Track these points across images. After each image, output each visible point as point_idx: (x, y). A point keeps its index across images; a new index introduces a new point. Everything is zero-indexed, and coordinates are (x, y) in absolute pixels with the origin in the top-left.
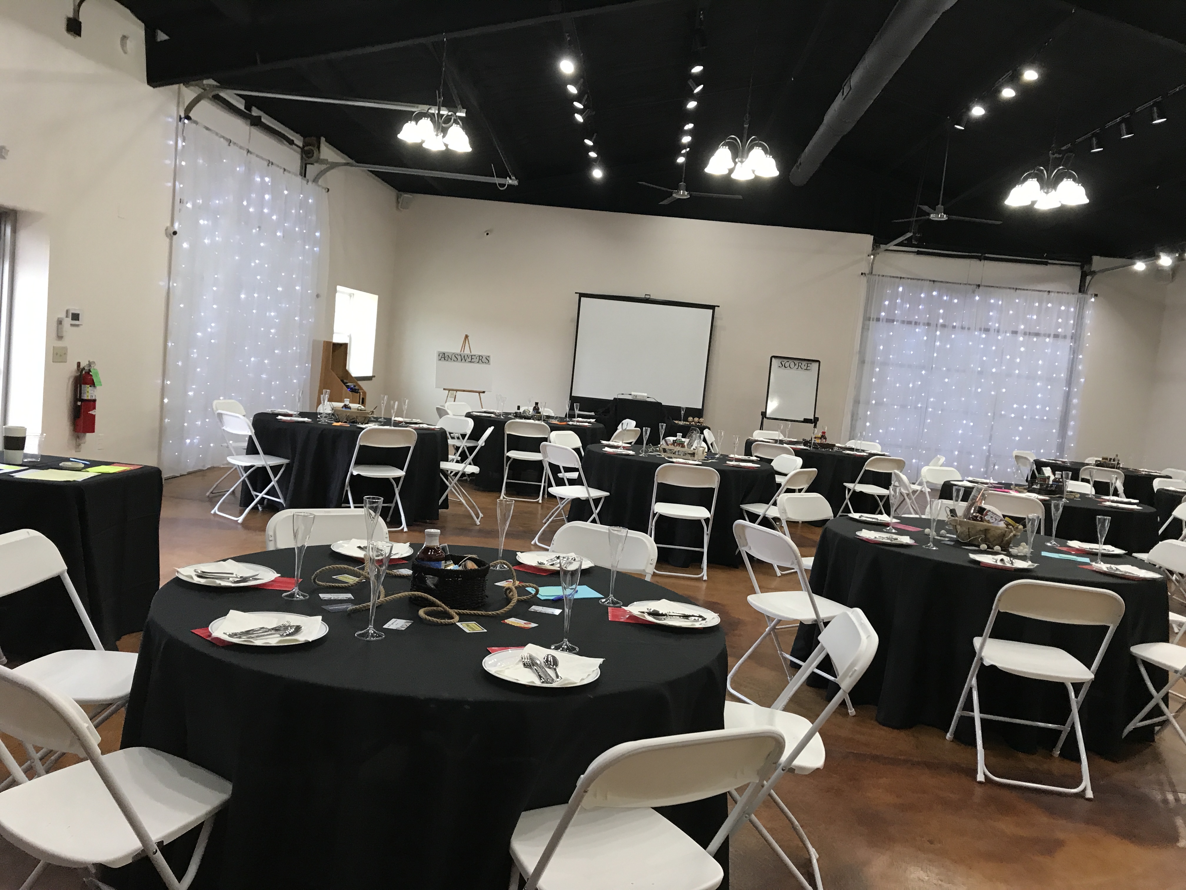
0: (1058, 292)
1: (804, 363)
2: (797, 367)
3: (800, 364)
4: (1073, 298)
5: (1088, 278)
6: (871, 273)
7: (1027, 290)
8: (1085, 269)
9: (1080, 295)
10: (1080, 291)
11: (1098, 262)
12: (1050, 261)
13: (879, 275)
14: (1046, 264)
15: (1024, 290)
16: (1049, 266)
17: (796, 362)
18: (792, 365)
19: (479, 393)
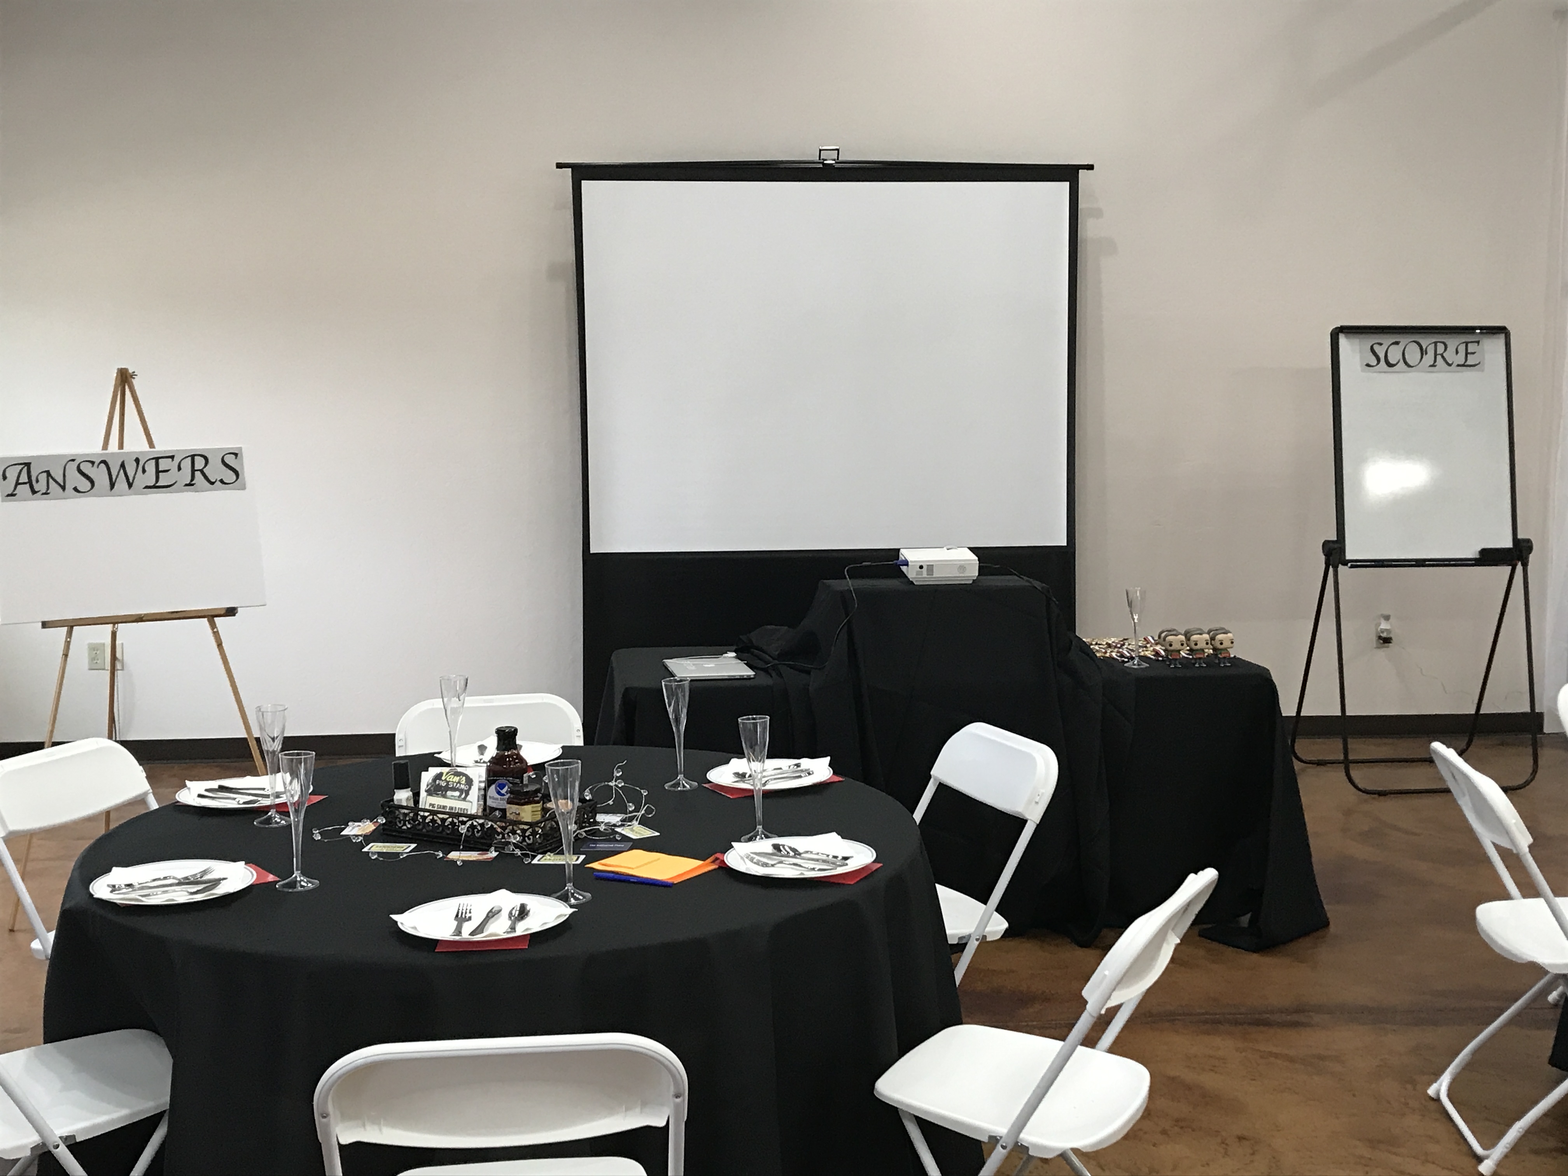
1: (1453, 342)
2: (1429, 358)
3: (1440, 348)
17: (1426, 341)
18: (1413, 353)
19: (211, 616)
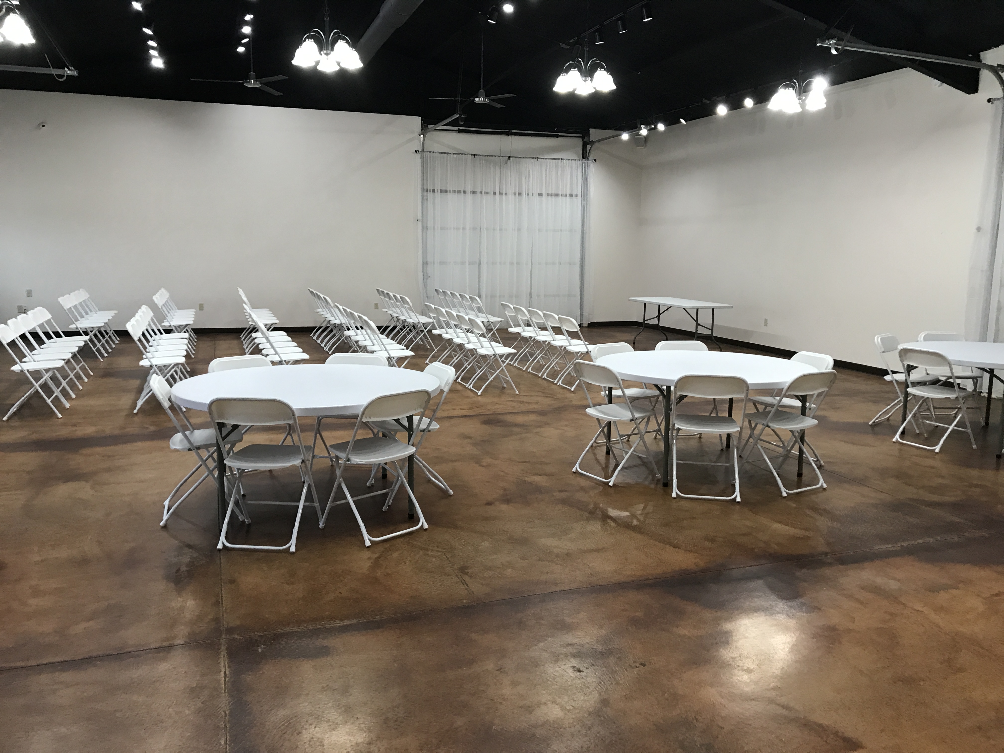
0: (569, 160)
4: (579, 163)
5: (589, 147)
6: (423, 151)
7: (546, 159)
8: (585, 140)
9: (584, 160)
10: (583, 158)
11: (594, 134)
12: (560, 134)
13: (430, 152)
14: (557, 136)
15: (544, 159)
16: (559, 139)
